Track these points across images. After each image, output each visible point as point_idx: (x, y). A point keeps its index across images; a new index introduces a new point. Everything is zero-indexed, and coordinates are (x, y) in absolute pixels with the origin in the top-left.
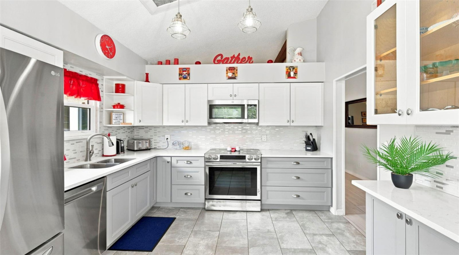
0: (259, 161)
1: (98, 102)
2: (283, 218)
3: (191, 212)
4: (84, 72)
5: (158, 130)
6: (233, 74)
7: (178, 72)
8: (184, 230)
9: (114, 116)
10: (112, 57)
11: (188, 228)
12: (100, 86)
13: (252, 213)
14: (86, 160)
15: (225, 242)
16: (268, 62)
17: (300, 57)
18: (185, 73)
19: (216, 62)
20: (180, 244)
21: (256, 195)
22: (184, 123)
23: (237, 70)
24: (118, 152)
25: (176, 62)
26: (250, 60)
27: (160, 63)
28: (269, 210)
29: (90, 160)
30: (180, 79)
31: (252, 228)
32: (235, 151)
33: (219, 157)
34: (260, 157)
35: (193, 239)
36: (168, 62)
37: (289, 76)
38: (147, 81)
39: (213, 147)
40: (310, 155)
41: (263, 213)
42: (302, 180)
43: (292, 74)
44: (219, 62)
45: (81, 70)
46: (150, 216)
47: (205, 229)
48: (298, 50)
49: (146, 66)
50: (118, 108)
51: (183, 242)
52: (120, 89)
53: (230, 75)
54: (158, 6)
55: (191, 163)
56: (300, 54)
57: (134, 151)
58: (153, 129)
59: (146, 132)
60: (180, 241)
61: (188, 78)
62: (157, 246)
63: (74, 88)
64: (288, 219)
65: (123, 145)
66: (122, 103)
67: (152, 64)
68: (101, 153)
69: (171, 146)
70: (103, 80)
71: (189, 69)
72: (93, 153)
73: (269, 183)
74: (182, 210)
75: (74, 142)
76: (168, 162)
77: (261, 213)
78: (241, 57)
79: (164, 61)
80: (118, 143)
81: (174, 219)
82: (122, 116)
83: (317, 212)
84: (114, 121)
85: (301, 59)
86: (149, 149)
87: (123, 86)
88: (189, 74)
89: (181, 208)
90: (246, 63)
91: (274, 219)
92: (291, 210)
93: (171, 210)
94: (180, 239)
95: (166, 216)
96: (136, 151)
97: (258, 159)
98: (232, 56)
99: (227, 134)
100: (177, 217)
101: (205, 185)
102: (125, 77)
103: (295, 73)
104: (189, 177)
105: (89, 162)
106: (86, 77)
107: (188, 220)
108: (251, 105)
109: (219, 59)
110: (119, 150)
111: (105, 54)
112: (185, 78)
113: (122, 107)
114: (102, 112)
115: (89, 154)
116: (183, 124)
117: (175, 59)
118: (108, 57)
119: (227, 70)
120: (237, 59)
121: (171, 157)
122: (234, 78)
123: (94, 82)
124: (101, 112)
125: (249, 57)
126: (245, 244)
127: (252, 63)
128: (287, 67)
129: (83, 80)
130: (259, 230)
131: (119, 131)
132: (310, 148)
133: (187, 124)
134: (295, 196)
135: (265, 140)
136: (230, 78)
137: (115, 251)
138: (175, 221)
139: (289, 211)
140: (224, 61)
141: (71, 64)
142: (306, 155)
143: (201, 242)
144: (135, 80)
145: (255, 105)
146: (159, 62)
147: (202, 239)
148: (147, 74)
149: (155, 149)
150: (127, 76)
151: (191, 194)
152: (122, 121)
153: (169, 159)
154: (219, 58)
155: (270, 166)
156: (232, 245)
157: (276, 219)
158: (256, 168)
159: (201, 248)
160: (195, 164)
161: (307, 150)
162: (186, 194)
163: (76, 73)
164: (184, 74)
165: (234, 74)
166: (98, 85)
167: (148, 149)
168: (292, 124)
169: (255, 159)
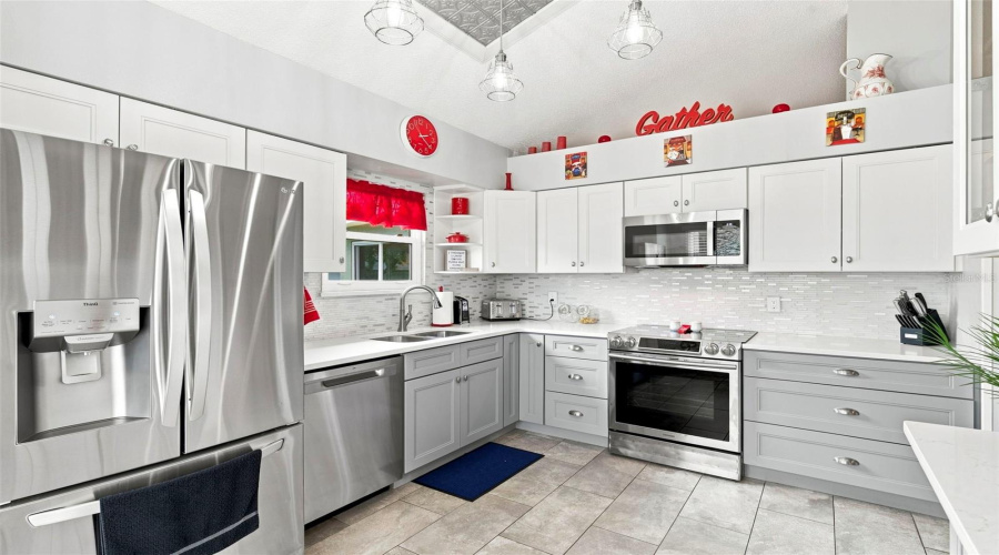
0: (736, 357)
1: (424, 232)
2: (796, 509)
3: (578, 452)
4: (398, 184)
5: (536, 282)
6: (680, 154)
7: (563, 164)
8: (546, 481)
9: (450, 255)
10: (431, 152)
11: (556, 479)
12: (427, 205)
13: (715, 481)
14: (400, 330)
15: (615, 522)
16: (776, 110)
17: (876, 81)
18: (576, 164)
19: (643, 131)
20: (526, 503)
21: (726, 438)
22: (575, 268)
23: (690, 143)
24: (456, 321)
25: (563, 143)
26: (724, 113)
27: (534, 150)
28: (764, 483)
29: (405, 330)
30: (568, 177)
31: (693, 512)
32: (689, 331)
33: (638, 341)
34: (738, 347)
35: (553, 501)
36: (548, 147)
37: (836, 138)
38: (509, 187)
39: (645, 320)
40: (915, 354)
41: (746, 487)
42: (867, 419)
43: (846, 132)
44: (650, 131)
45: (392, 180)
46: (501, 443)
47: (587, 489)
48: (872, 63)
49: (509, 159)
50: (455, 242)
51: (532, 500)
52: (461, 206)
53: (674, 155)
54: (486, 45)
55: (581, 349)
56: (881, 73)
57: (489, 320)
58: (528, 281)
59: (516, 287)
60: (528, 497)
61: (583, 174)
62: (486, 495)
63: (383, 210)
64: (807, 515)
65: (465, 308)
66: (462, 233)
67: (521, 154)
68: (428, 322)
69: (556, 314)
70: (432, 193)
71: (585, 154)
72: (411, 318)
73: (763, 415)
74: (564, 443)
75: (382, 299)
76: (539, 345)
77: (739, 485)
78: (701, 111)
79: (539, 145)
80: (456, 305)
81: (540, 456)
82: (464, 255)
83: (916, 518)
84: (449, 265)
85: (878, 86)
86: (518, 319)
87: (465, 201)
88: (585, 166)
89: (564, 440)
90: (714, 122)
91: (763, 505)
92: (832, 496)
93: (542, 440)
94: (529, 493)
95: (528, 450)
96: (494, 320)
97: (733, 353)
98: (679, 111)
99: (676, 292)
100: (547, 455)
101: (609, 399)
102: (463, 186)
103: (855, 129)
104: (577, 378)
105: (403, 333)
106: (402, 192)
107: (564, 464)
108: (724, 223)
109: (651, 124)
110: (460, 315)
111: (417, 150)
112: (577, 174)
113: (462, 239)
114: (432, 249)
115: (405, 321)
116: (574, 270)
117: (560, 138)
118: (423, 154)
119: (665, 147)
120: (692, 117)
121: (544, 335)
122: (684, 162)
123: (417, 199)
124: (429, 249)
125: (721, 107)
126: (655, 539)
127: (732, 118)
128: (829, 115)
129: (397, 198)
130: (709, 519)
131: (464, 283)
132: (915, 337)
133: (582, 270)
134: (844, 462)
135: (778, 310)
136: (672, 163)
137: (420, 486)
138: (539, 462)
139: (824, 497)
140: (663, 124)
141: (376, 173)
142: (903, 353)
143: (566, 510)
144: (484, 189)
145: (736, 223)
146: (530, 148)
147: (570, 505)
148: (509, 175)
149: (531, 319)
150: (467, 184)
151: (582, 415)
152: (463, 265)
153: (540, 339)
154: (650, 122)
155: (764, 371)
156: (625, 533)
157: (772, 508)
158: (727, 375)
159: (559, 520)
160: (588, 352)
161: (905, 341)
162: (571, 413)
163: (383, 186)
164: (576, 167)
165: (681, 152)
166: (423, 202)
167: (513, 319)
168: (847, 267)
169: (723, 352)
